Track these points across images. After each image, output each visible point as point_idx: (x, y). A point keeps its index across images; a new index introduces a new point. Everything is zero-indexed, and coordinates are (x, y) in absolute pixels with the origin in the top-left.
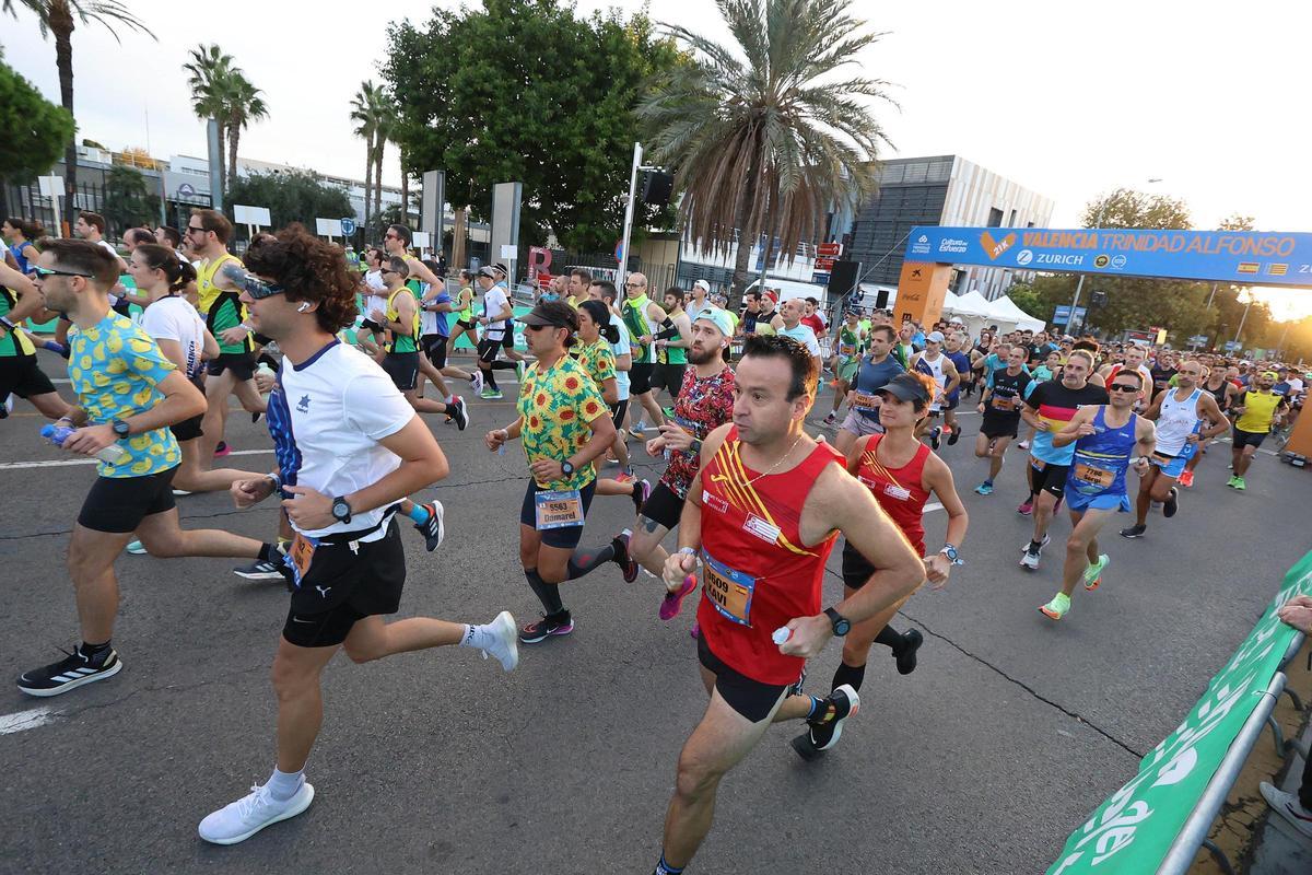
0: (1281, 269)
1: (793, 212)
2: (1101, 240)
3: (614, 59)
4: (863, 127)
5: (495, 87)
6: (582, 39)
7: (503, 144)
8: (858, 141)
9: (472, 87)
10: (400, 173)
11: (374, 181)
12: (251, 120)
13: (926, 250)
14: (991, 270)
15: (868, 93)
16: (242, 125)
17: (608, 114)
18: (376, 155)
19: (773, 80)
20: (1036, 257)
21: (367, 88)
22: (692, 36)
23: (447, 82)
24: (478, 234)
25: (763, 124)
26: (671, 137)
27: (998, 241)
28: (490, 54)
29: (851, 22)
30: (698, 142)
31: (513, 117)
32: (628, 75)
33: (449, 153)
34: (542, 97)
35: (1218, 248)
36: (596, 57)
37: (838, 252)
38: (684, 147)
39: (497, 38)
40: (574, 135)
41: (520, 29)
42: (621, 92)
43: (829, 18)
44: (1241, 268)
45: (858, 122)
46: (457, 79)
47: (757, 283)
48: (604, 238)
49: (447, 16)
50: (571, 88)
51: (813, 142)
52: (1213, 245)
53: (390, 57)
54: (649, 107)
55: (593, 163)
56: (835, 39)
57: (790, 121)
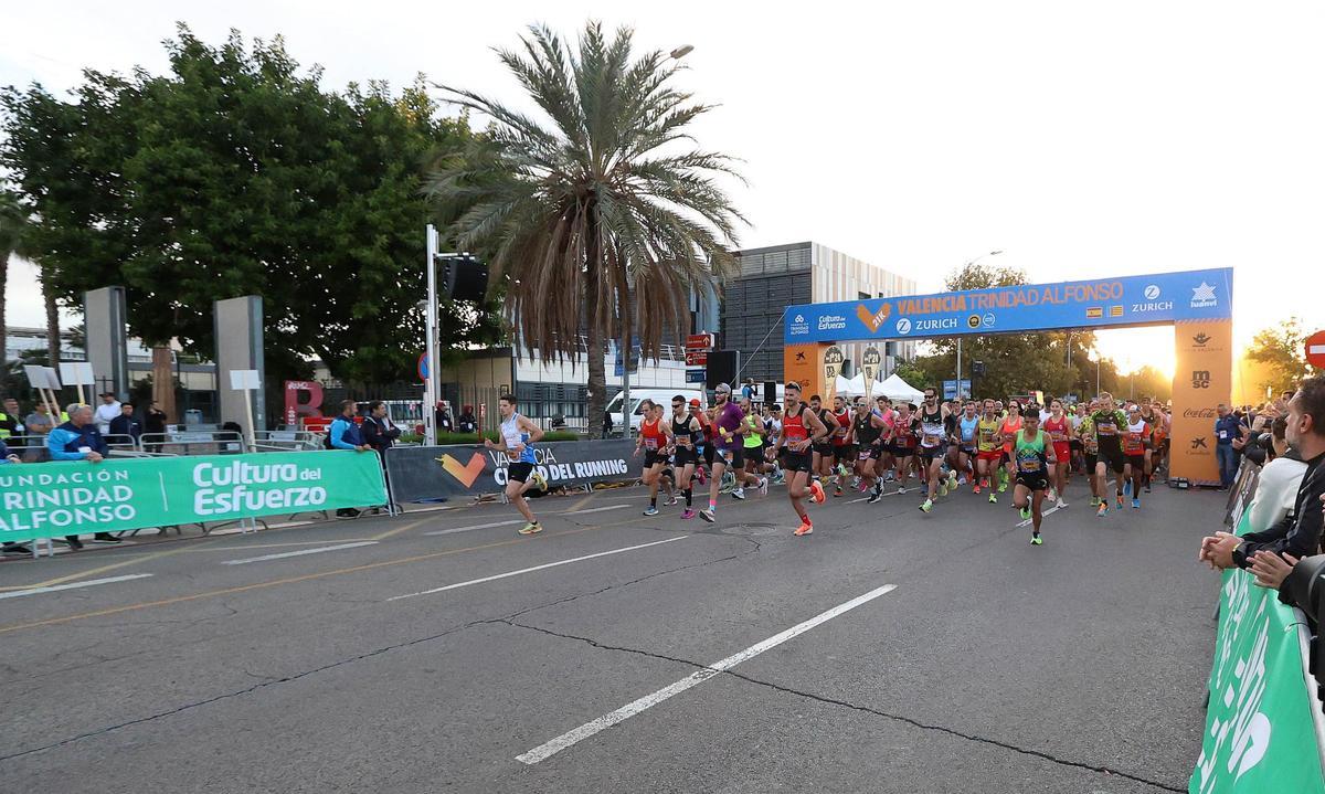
0: (1118, 312)
1: (648, 302)
2: (968, 303)
3: (383, 140)
4: (709, 202)
5: (202, 173)
6: (334, 117)
7: (227, 248)
8: (708, 217)
9: (164, 174)
10: (42, 300)
13: (804, 330)
14: (873, 344)
15: (708, 166)
17: (384, 204)
19: (597, 152)
20: (914, 325)
22: (485, 102)
24: (196, 380)
25: (594, 202)
26: (476, 224)
27: (874, 312)
28: (191, 132)
29: (675, 95)
30: (513, 224)
31: (238, 212)
32: (406, 158)
33: (136, 263)
34: (281, 185)
35: (1066, 298)
36: (359, 138)
37: (709, 343)
38: (498, 232)
39: (201, 112)
40: (339, 232)
41: (237, 101)
42: (400, 178)
43: (649, 90)
44: (1088, 313)
45: (703, 197)
46: (137, 164)
47: (621, 395)
49: (112, 83)
50: (326, 175)
51: (661, 223)
52: (1061, 295)
53: (8, 136)
54: (442, 185)
55: (373, 267)
56: (660, 111)
57: (626, 199)
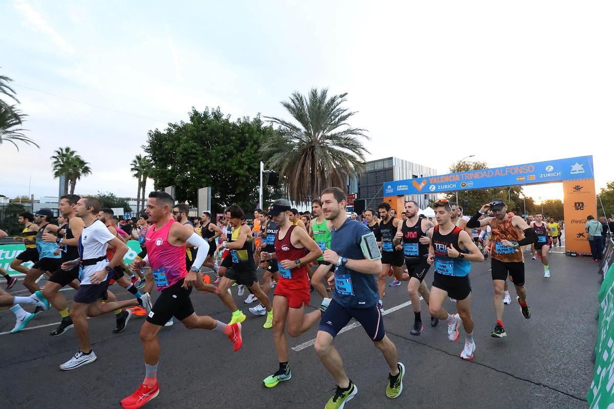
0: (533, 178)
2: (460, 177)
3: (247, 135)
4: (354, 146)
5: (197, 150)
6: (233, 129)
7: (202, 172)
8: (354, 151)
9: (187, 152)
11: (141, 197)
12: (82, 176)
13: (392, 191)
14: (419, 196)
15: (354, 134)
16: (77, 179)
17: (247, 156)
18: (142, 185)
19: (315, 134)
20: (437, 188)
21: (139, 158)
22: (279, 120)
23: (175, 151)
25: (313, 150)
26: (275, 160)
27: (420, 183)
28: (194, 138)
29: (341, 110)
30: (287, 159)
31: (206, 161)
32: (254, 140)
33: (178, 178)
34: (218, 152)
35: (506, 173)
36: (240, 135)
37: (355, 197)
38: (282, 162)
39: (197, 132)
40: (233, 165)
41: (207, 128)
42: (252, 146)
43: (333, 110)
44: (518, 179)
45: (352, 145)
46: (180, 149)
48: (251, 207)
49: (175, 126)
50: (230, 148)
51: (336, 155)
52: (504, 172)
53: (149, 144)
54: (265, 148)
55: (243, 176)
56: (336, 116)
57: (324, 148)
